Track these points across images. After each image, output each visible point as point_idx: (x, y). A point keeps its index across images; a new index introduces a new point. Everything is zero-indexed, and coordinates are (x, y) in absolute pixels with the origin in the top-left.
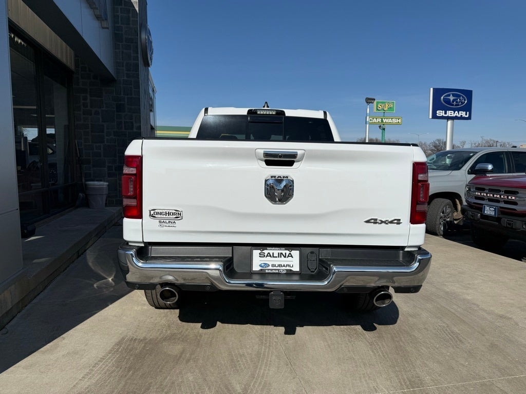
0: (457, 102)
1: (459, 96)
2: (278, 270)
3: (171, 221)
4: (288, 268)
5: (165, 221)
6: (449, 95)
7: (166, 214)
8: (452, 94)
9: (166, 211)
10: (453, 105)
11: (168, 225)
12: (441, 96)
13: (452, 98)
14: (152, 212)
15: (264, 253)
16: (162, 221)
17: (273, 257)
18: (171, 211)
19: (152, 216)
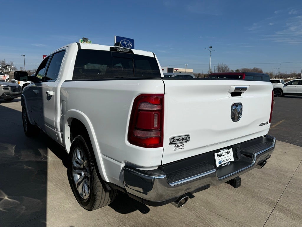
0: (128, 45)
1: (128, 42)
2: (227, 163)
3: (182, 144)
4: (230, 160)
5: (178, 145)
6: (124, 41)
7: (181, 139)
8: (125, 41)
9: (181, 137)
10: (126, 47)
11: (179, 148)
12: (120, 41)
13: (125, 43)
14: (172, 140)
15: (219, 154)
16: (177, 145)
17: (223, 155)
18: (183, 137)
19: (171, 143)
